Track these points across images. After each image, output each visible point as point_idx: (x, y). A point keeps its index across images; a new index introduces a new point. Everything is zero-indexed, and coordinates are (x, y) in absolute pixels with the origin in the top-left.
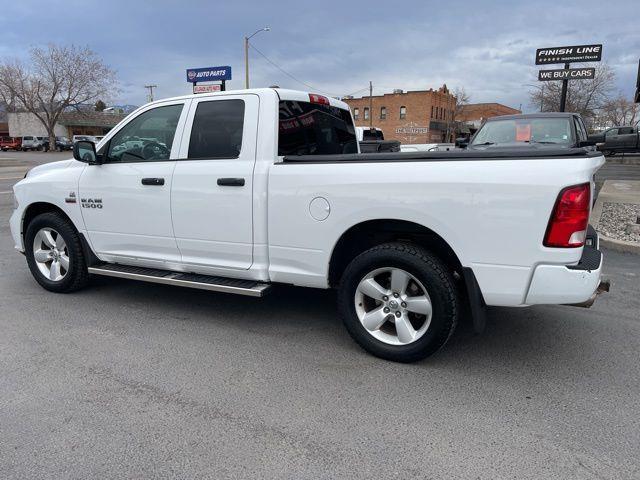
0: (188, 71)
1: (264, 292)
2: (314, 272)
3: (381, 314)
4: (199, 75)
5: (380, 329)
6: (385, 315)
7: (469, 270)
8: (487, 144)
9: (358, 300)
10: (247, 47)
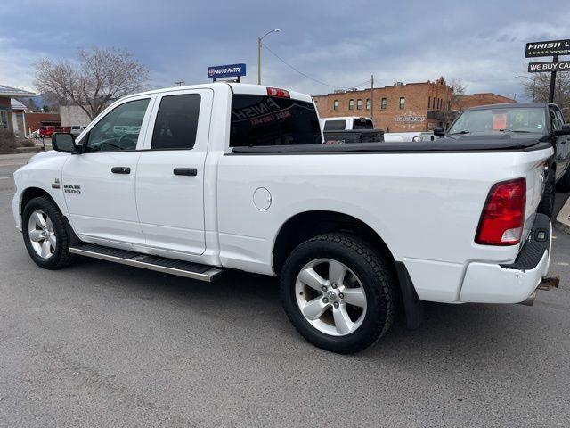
0: (209, 69)
1: (214, 277)
2: (260, 260)
3: (321, 304)
4: (218, 72)
5: (320, 318)
6: (324, 305)
7: (402, 265)
8: (463, 133)
9: (299, 288)
10: (260, 46)
